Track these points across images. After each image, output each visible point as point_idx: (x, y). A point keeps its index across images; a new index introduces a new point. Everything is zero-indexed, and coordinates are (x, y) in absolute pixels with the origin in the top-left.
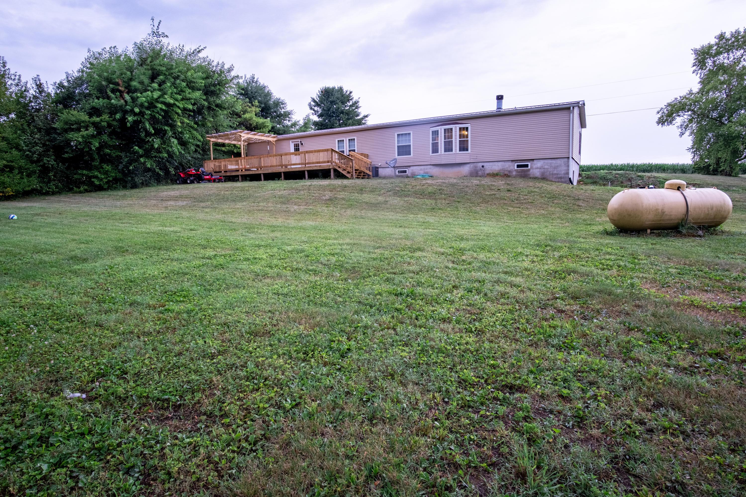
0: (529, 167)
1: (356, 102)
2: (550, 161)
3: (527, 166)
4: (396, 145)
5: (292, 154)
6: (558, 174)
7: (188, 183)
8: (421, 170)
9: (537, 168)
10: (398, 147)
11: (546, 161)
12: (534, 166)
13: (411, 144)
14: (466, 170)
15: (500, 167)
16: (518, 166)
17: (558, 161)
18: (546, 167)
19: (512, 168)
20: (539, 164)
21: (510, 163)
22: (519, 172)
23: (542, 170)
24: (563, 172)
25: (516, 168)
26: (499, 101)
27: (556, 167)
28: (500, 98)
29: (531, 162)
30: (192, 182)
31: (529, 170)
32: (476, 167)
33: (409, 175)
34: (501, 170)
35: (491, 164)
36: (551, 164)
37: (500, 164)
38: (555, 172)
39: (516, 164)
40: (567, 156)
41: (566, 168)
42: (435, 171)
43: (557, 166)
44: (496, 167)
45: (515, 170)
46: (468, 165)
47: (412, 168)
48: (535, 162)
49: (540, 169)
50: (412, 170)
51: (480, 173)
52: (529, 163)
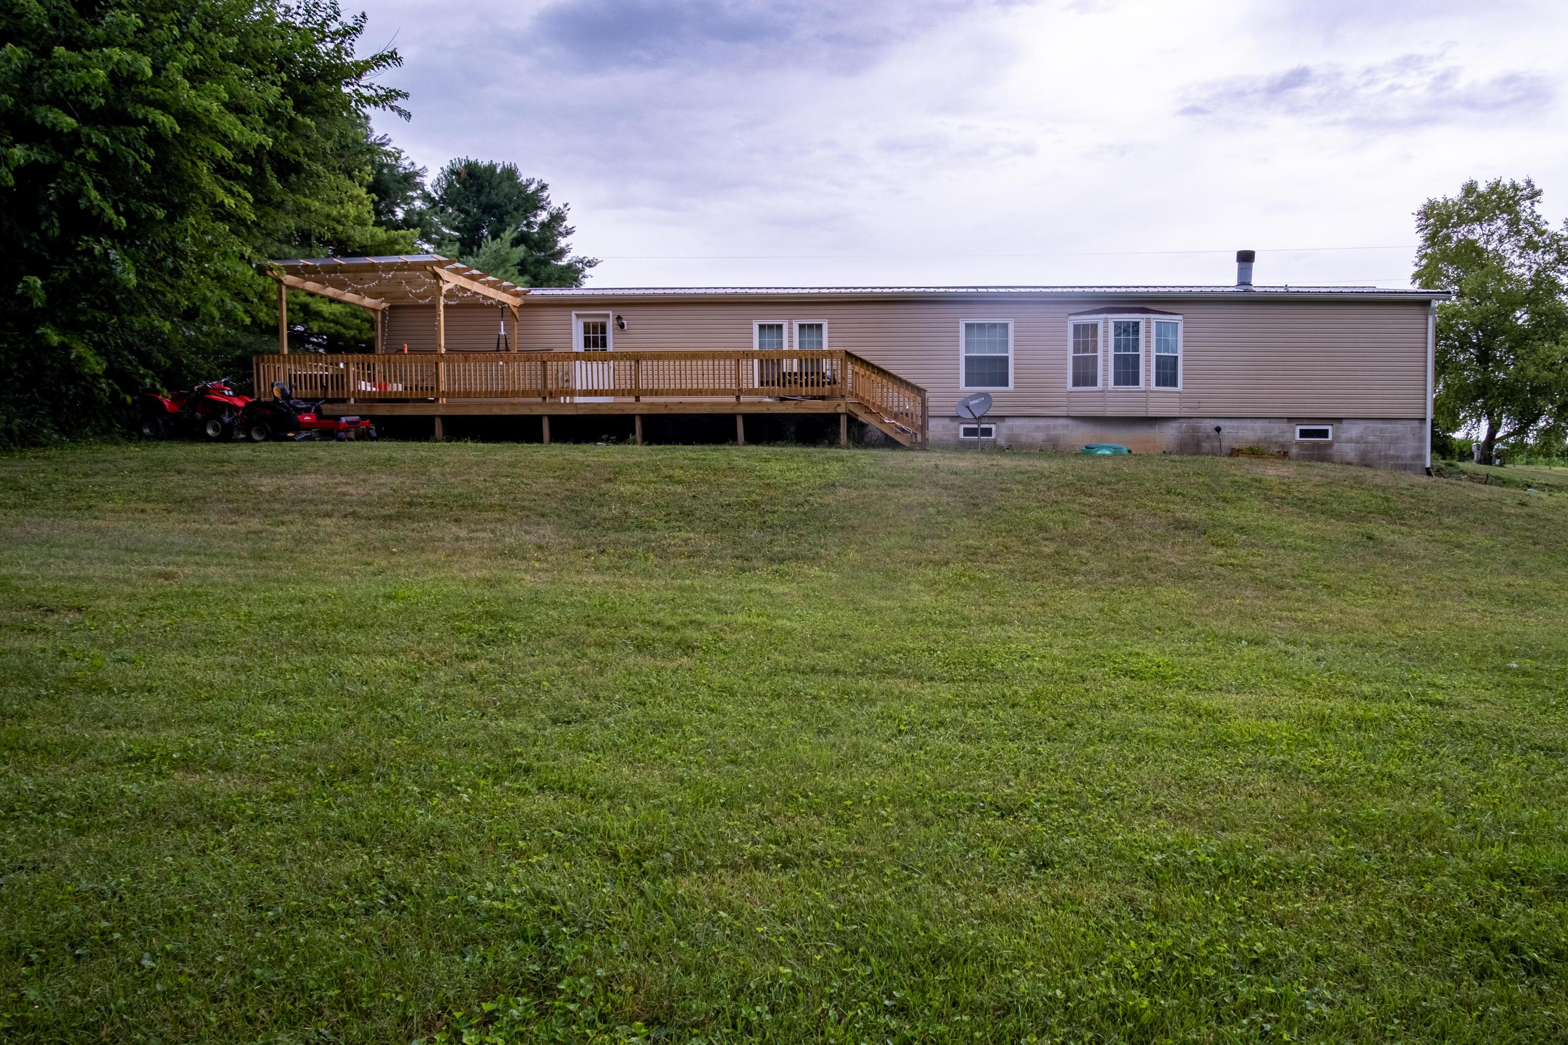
0: (1330, 438)
1: (557, 218)
2: (1379, 425)
3: (1324, 433)
4: (963, 355)
5: (577, 356)
6: (1397, 457)
7: (209, 439)
8: (1038, 429)
9: (1349, 441)
10: (968, 359)
11: (1371, 424)
12: (1344, 436)
13: (1011, 355)
14: (1168, 435)
15: (1260, 434)
16: (1304, 433)
17: (1399, 427)
18: (1371, 438)
19: (1288, 436)
20: (1354, 430)
21: (1284, 425)
22: (1306, 449)
23: (1362, 446)
24: (1410, 453)
25: (1298, 438)
26: (1245, 265)
27: (1394, 441)
28: (1246, 258)
29: (1336, 425)
30: (226, 436)
31: (1330, 445)
32: (1195, 429)
33: (1002, 441)
34: (1260, 441)
35: (1235, 423)
36: (1382, 431)
37: (1258, 424)
38: (1392, 452)
39: (1298, 428)
40: (1420, 416)
41: (1415, 444)
42: (1080, 435)
43: (1397, 438)
44: (1250, 433)
45: (1297, 443)
46: (1174, 425)
47: (1009, 422)
48: (1345, 424)
49: (1357, 442)
50: (1011, 429)
51: (1206, 445)
52: (1329, 428)
